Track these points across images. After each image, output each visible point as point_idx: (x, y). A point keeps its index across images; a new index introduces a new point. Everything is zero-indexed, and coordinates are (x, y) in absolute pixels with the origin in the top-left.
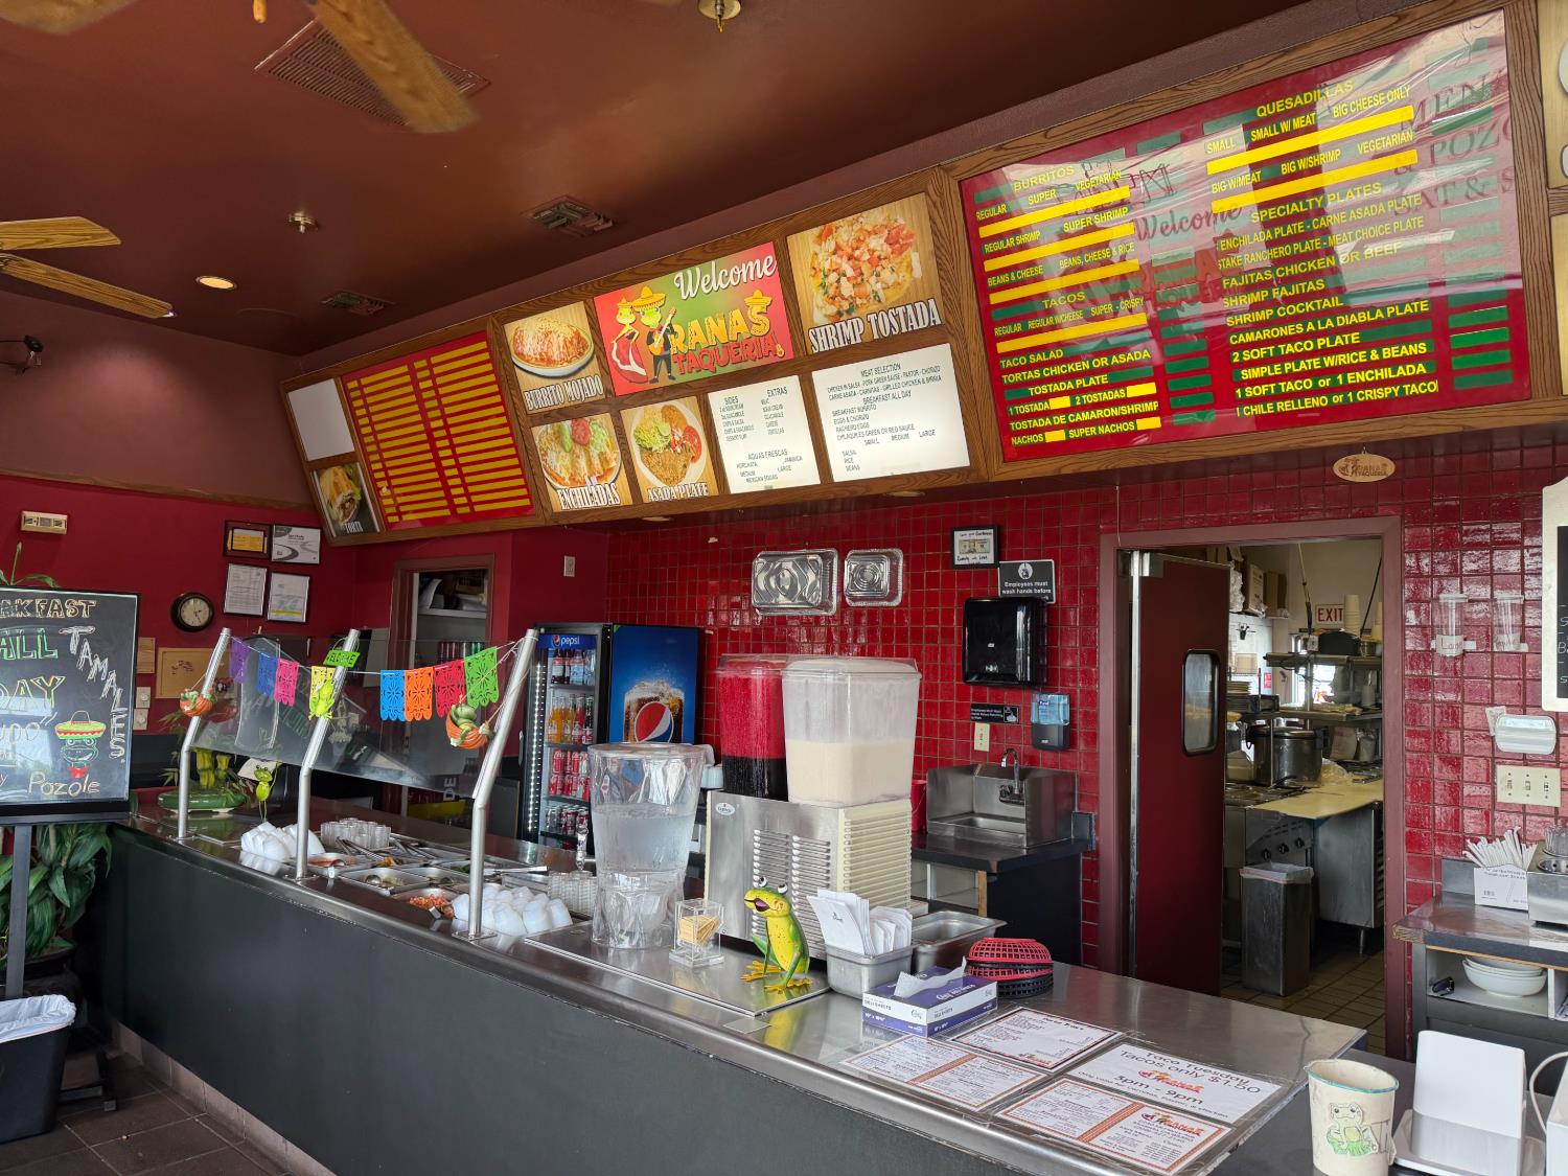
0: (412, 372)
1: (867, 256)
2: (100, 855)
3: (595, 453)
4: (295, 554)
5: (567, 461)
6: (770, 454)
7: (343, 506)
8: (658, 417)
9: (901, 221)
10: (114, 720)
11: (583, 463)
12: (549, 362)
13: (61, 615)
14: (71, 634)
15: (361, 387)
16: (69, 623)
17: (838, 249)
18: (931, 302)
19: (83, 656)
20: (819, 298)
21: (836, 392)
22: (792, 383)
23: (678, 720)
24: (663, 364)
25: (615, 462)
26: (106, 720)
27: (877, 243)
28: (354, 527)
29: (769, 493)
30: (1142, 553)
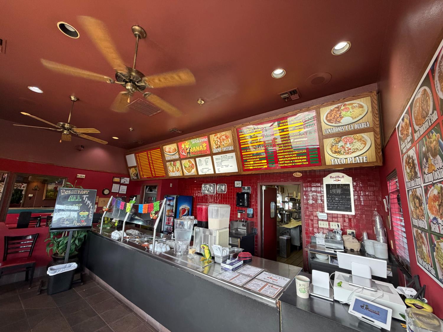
0: (147, 153)
1: (222, 139)
2: (85, 236)
3: (177, 167)
4: (125, 182)
5: (172, 168)
6: (206, 168)
7: (134, 174)
8: (188, 162)
9: (227, 134)
10: (90, 212)
11: (175, 169)
12: (170, 152)
13: (83, 193)
14: (84, 197)
15: (138, 155)
16: (84, 194)
17: (217, 138)
18: (232, 146)
19: (86, 200)
20: (214, 145)
21: (217, 159)
22: (210, 157)
23: (188, 212)
24: (189, 154)
25: (180, 169)
26: (89, 211)
27: (224, 137)
28: (135, 178)
29: (205, 175)
30: (264, 186)
